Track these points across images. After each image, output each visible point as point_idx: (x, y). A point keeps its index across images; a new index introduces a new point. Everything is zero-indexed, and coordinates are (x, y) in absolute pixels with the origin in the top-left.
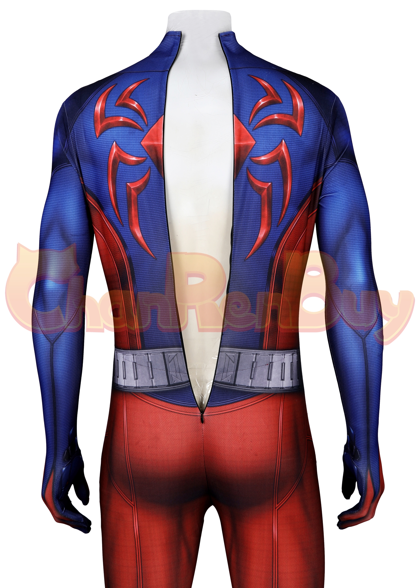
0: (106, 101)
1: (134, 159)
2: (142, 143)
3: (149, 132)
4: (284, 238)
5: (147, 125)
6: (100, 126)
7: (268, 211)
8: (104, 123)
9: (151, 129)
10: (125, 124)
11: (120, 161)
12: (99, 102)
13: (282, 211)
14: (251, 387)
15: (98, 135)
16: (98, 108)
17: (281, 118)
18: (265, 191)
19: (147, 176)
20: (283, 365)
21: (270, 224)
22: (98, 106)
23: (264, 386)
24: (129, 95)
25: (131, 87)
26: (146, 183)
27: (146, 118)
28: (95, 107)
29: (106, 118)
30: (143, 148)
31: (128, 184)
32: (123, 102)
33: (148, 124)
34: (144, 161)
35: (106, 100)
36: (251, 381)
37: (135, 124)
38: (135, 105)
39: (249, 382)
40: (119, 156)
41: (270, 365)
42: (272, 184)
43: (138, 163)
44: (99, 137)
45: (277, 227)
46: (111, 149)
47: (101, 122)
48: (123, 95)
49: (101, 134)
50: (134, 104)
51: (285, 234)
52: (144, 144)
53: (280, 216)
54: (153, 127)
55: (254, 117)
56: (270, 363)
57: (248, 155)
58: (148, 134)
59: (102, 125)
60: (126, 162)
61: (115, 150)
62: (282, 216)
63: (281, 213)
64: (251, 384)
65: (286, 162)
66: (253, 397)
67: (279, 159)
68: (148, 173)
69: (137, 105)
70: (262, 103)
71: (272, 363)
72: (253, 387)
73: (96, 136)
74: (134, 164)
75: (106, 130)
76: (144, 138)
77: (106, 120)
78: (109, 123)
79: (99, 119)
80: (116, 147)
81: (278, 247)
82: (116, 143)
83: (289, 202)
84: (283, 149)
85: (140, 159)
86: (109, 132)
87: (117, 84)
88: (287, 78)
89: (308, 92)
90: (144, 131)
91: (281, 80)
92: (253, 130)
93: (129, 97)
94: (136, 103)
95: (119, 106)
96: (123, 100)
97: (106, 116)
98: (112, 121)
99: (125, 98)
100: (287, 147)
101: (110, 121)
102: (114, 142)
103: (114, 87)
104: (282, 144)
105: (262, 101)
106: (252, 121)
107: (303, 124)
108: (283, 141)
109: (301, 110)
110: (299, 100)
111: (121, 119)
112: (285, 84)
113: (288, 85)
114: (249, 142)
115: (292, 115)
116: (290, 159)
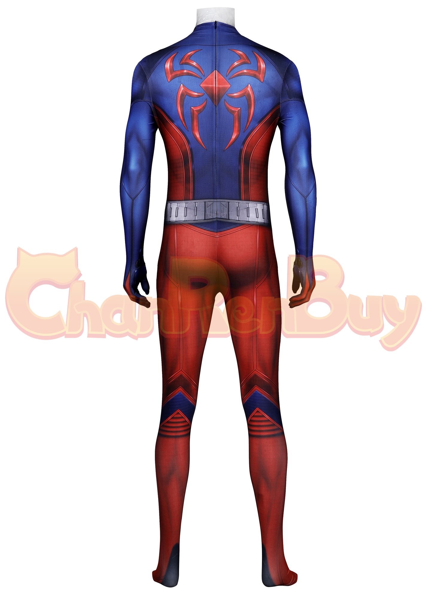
0: (173, 62)
1: (196, 94)
3: (206, 79)
4: (248, 139)
5: (204, 76)
6: (170, 76)
7: (238, 123)
8: (173, 74)
9: (207, 78)
10: (188, 74)
11: (186, 95)
12: (167, 62)
13: (247, 123)
14: (238, 221)
15: (169, 80)
16: (168, 65)
17: (249, 72)
18: (237, 112)
19: (204, 104)
20: (256, 210)
21: (239, 131)
22: (167, 65)
23: (246, 220)
24: (189, 58)
25: (189, 54)
26: (204, 107)
27: (203, 72)
28: (165, 65)
29: (174, 71)
30: (202, 88)
31: (192, 108)
32: (185, 62)
33: (204, 75)
34: (203, 95)
35: (172, 61)
36: (238, 217)
37: (196, 74)
38: (194, 64)
39: (237, 218)
40: (186, 92)
41: (248, 209)
42: (241, 108)
43: (198, 96)
44: (170, 81)
45: (244, 132)
46: (179, 88)
47: (171, 73)
48: (185, 58)
49: (171, 80)
50: (194, 63)
51: (249, 136)
52: (202, 86)
53: (246, 126)
54: (208, 77)
55: (230, 72)
56: (247, 208)
57: (226, 93)
59: (172, 75)
60: (191, 96)
61: (182, 89)
62: (247, 126)
63: (247, 125)
64: (238, 219)
65: (250, 96)
66: (240, 226)
67: (246, 95)
68: (205, 102)
69: (195, 64)
70: (236, 64)
71: (249, 208)
72: (240, 221)
73: (168, 81)
74: (196, 97)
75: (175, 78)
76: (202, 82)
77: (174, 72)
78: (177, 74)
79: (169, 72)
80: (183, 87)
81: (245, 144)
82: (183, 84)
83: (252, 118)
84: (249, 89)
85: (200, 94)
86: (177, 78)
87: (178, 52)
88: (256, 51)
89: (270, 59)
90: (202, 79)
91: (252, 51)
92: (229, 79)
93: (189, 59)
94: (195, 63)
95: (182, 64)
96: (185, 61)
97: (173, 70)
98: (179, 73)
99: (186, 59)
100: (252, 88)
101: (177, 73)
102: (182, 85)
103: (177, 54)
104: (248, 87)
105: (237, 63)
106: (228, 74)
107: (264, 76)
108: (249, 85)
109: (263, 69)
110: (262, 63)
111: (185, 71)
112: (254, 54)
113: (256, 54)
114: (226, 86)
115: (257, 71)
116: (254, 95)
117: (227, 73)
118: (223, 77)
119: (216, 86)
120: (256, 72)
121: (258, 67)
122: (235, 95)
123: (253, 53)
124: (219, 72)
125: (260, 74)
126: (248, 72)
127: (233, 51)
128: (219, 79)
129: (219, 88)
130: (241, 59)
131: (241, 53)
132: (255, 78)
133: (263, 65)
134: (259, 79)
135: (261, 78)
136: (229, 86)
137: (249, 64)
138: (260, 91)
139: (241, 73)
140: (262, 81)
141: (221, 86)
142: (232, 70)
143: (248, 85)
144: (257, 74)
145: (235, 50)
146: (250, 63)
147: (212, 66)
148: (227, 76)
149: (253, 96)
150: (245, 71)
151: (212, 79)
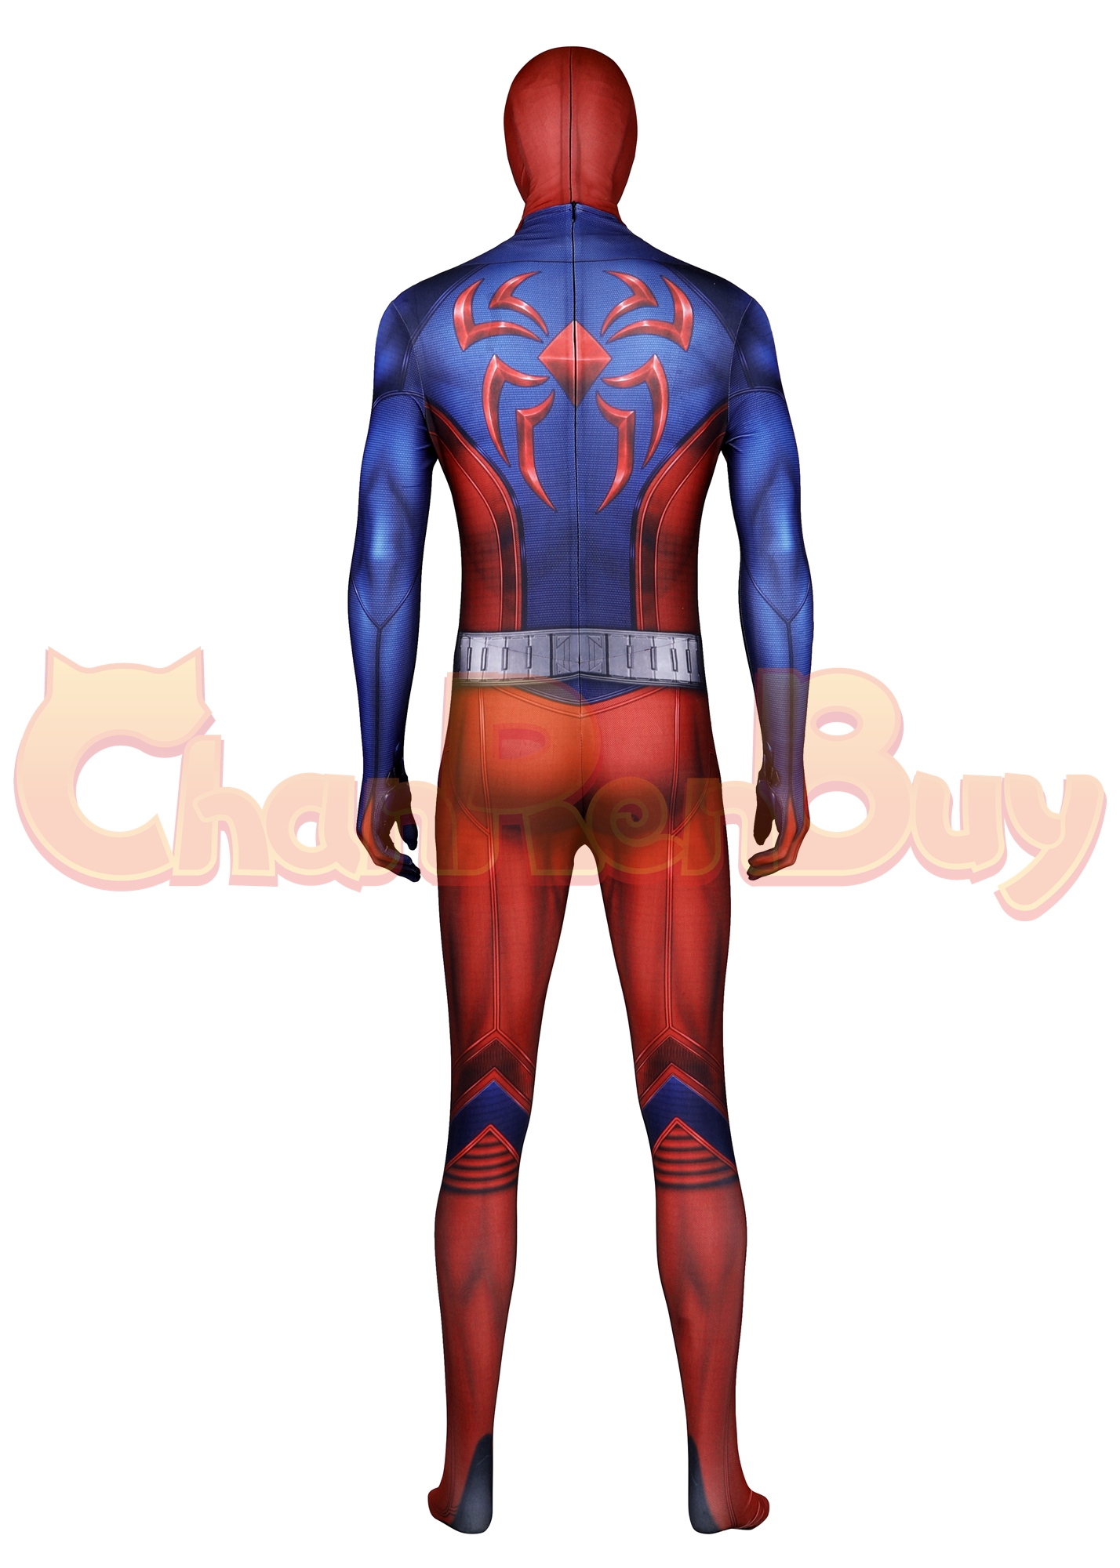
0: (472, 302)
1: (529, 378)
2: (541, 358)
3: (551, 344)
4: (652, 484)
5: (547, 335)
6: (467, 336)
7: (628, 448)
8: (474, 332)
9: (555, 340)
10: (509, 332)
11: (505, 381)
12: (459, 304)
13: (650, 447)
14: (631, 678)
15: (464, 347)
16: (460, 311)
17: (653, 325)
18: (625, 422)
19: (549, 401)
20: (673, 652)
21: (631, 465)
22: (459, 309)
23: (648, 677)
24: (510, 293)
25: (511, 282)
26: (548, 410)
27: (544, 324)
28: (453, 309)
29: (475, 325)
30: (543, 364)
31: (519, 411)
32: (501, 302)
33: (547, 333)
34: (545, 381)
35: (471, 300)
36: (629, 670)
37: (527, 332)
38: (524, 306)
39: (627, 671)
40: (504, 374)
41: (653, 650)
42: (635, 412)
43: (534, 384)
44: (466, 349)
45: (642, 469)
46: (489, 364)
47: (469, 329)
48: (501, 292)
49: (469, 345)
50: (522, 305)
51: (654, 477)
52: (544, 360)
53: (647, 455)
54: (557, 338)
56: (652, 647)
57: (600, 375)
58: (550, 346)
59: (471, 334)
60: (516, 383)
61: (496, 367)
62: (650, 454)
63: (649, 451)
64: (630, 674)
65: (658, 384)
66: (636, 690)
67: (647, 380)
68: (551, 397)
69: (526, 307)
70: (624, 307)
71: (655, 648)
72: (634, 679)
73: (461, 347)
74: (529, 385)
75: (478, 341)
76: (543, 351)
77: (475, 327)
78: (483, 331)
79: (464, 327)
80: (497, 362)
81: (644, 494)
82: (497, 357)
83: (662, 436)
84: (655, 367)
85: (538, 379)
86: (483, 343)
87: (484, 279)
88: (671, 275)
89: (702, 295)
90: (542, 342)
91: (661, 276)
92: (607, 343)
93: (511, 295)
94: (525, 304)
95: (496, 307)
96: (500, 299)
97: (474, 322)
98: (488, 328)
99: (504, 297)
100: (661, 365)
101: (484, 329)
102: (494, 356)
103: (481, 283)
104: (652, 361)
105: (624, 304)
106: (606, 330)
107: (690, 335)
108: (655, 357)
109: (688, 318)
110: (685, 305)
111: (502, 325)
112: (665, 282)
113: (670, 283)
114: (601, 359)
115: (673, 323)
116: (667, 380)
117: (603, 325)
118: (592, 338)
119: (577, 360)
120: (671, 325)
121: (674, 313)
122: (622, 379)
123: (664, 280)
124: (582, 325)
125: (680, 331)
126: (653, 327)
127: (616, 277)
128: (583, 343)
129: (583, 363)
130: (634, 294)
131: (633, 280)
132: (669, 339)
133: (687, 308)
134: (678, 343)
135: (683, 340)
136: (609, 359)
137: (654, 306)
138: (680, 372)
139: (636, 328)
140: (686, 347)
141: (585, 360)
142: (614, 320)
143: (653, 356)
144: (674, 331)
145: (619, 272)
146: (655, 304)
147: (567, 312)
148: (602, 336)
149: (665, 383)
150: (646, 324)
151: (567, 342)
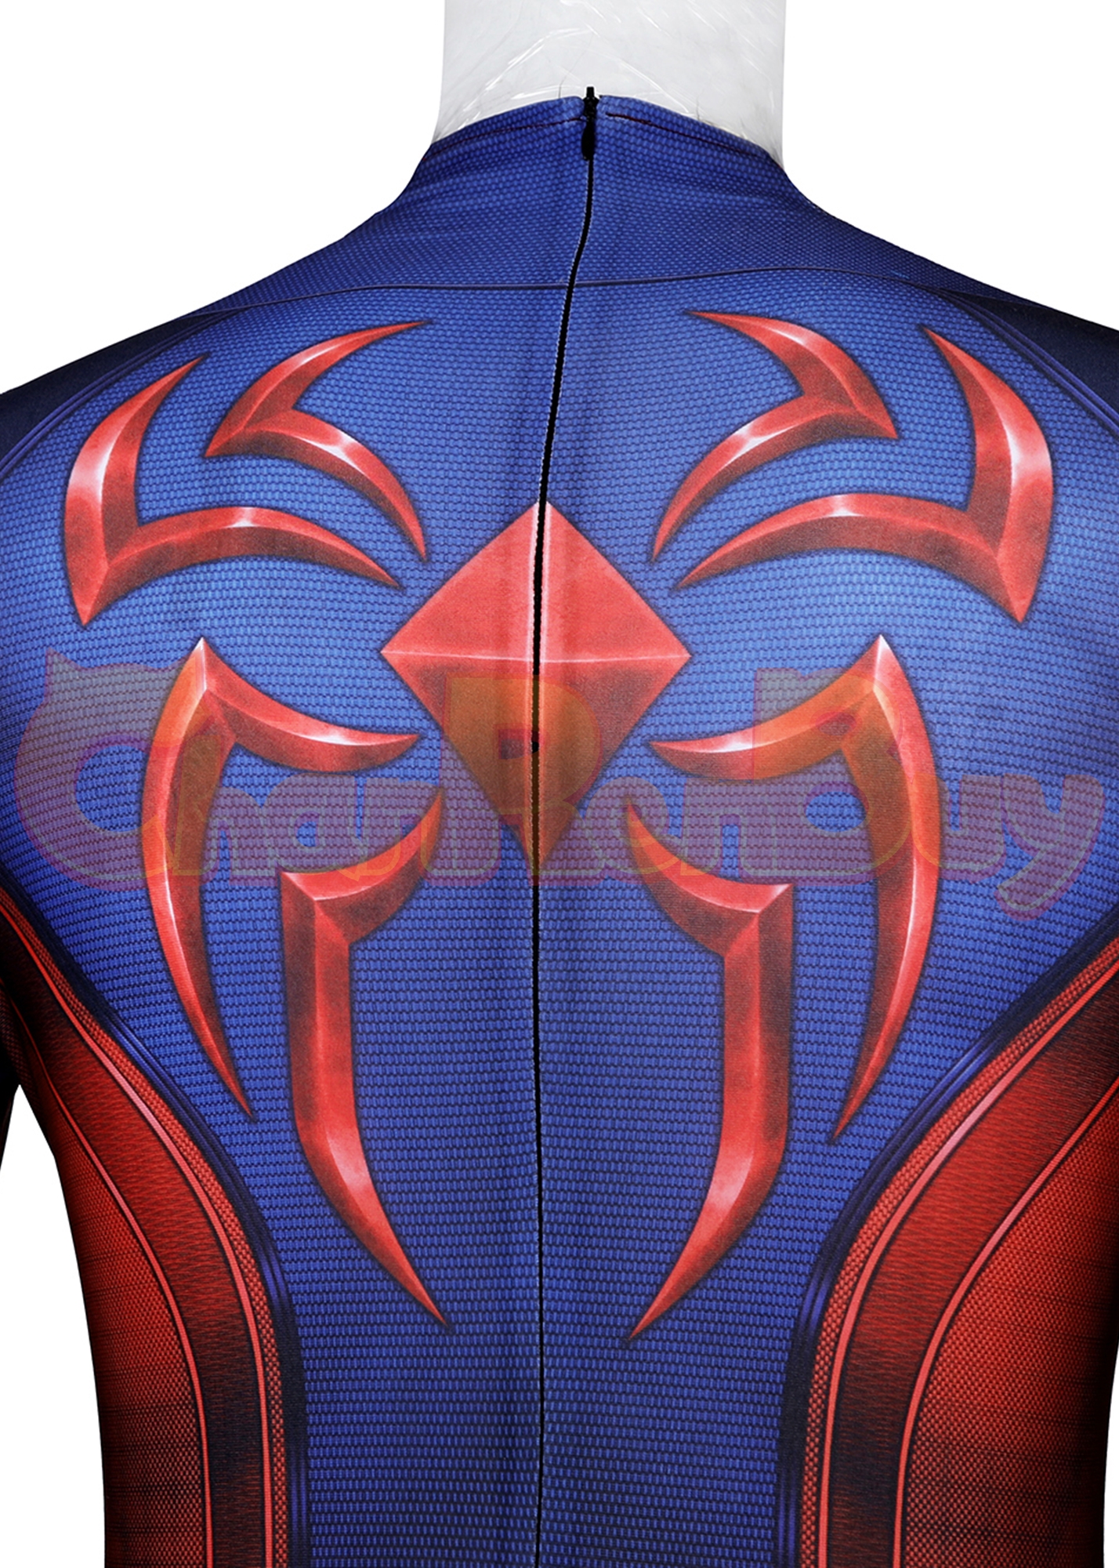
0: (145, 439)
1: (336, 738)
2: (391, 653)
3: (438, 596)
4: (879, 1213)
5: (425, 560)
6: (104, 567)
7: (768, 1048)
8: (132, 552)
9: (456, 579)
10: (267, 546)
11: (237, 746)
12: (93, 448)
13: (864, 1046)
15: (86, 609)
16: (93, 475)
18: (751, 930)
21: (782, 1126)
22: (91, 466)
24: (293, 396)
25: (304, 359)
27: (420, 520)
28: (70, 470)
29: (142, 522)
30: (398, 677)
31: (293, 876)
32: (253, 432)
33: (429, 553)
34: (402, 753)
35: (142, 435)
37: (360, 556)
38: (340, 448)
40: (236, 719)
42: (794, 890)
43: (359, 764)
44: (94, 618)
45: (833, 1142)
47: (114, 542)
48: (254, 399)
49: (108, 603)
50: (334, 441)
52: (405, 661)
54: (466, 571)
55: (686, 518)
57: (639, 722)
58: (431, 603)
59: (117, 561)
61: (201, 688)
62: (867, 1078)
63: (861, 1062)
69: (350, 452)
70: (755, 442)
73: (75, 613)
74: (336, 765)
75: (144, 586)
76: (403, 623)
78: (167, 546)
79: (100, 532)
80: (212, 668)
82: (211, 646)
83: (917, 995)
85: (374, 741)
86: (160, 592)
88: (962, 323)
89: (1095, 401)
90: (400, 588)
91: (921, 328)
92: (674, 590)
93: (297, 406)
94: (348, 439)
95: (227, 454)
96: (250, 423)
97: (139, 511)
98: (177, 536)
99: (268, 410)
100: (909, 681)
101: (172, 538)
102: (201, 645)
103: (193, 369)
104: (870, 665)
105: (755, 433)
106: (672, 538)
107: (1039, 558)
108: (882, 645)
109: (1032, 489)
110: (1020, 437)
111: (244, 520)
112: (937, 348)
113: (959, 354)
114: (647, 657)
115: (963, 507)
116: (933, 746)
118: (611, 571)
119: (543, 660)
120: (957, 515)
121: (972, 466)
122: (737, 744)
123: (932, 343)
124: (573, 519)
125: (994, 535)
126: (878, 521)
127: (729, 329)
128: (572, 592)
129: (569, 677)
130: (800, 392)
131: (800, 338)
132: (945, 571)
133: (1027, 448)
134: (986, 589)
135: (1007, 576)
136: (677, 657)
137: (883, 439)
138: (993, 712)
139: (802, 528)
140: (1019, 606)
141: (586, 659)
142: (706, 498)
143: (871, 644)
144: (967, 538)
145: (746, 314)
146: (891, 429)
147: (514, 466)
148: (652, 560)
149: (927, 760)
150: (841, 508)
151: (505, 589)
